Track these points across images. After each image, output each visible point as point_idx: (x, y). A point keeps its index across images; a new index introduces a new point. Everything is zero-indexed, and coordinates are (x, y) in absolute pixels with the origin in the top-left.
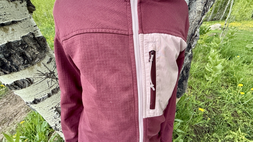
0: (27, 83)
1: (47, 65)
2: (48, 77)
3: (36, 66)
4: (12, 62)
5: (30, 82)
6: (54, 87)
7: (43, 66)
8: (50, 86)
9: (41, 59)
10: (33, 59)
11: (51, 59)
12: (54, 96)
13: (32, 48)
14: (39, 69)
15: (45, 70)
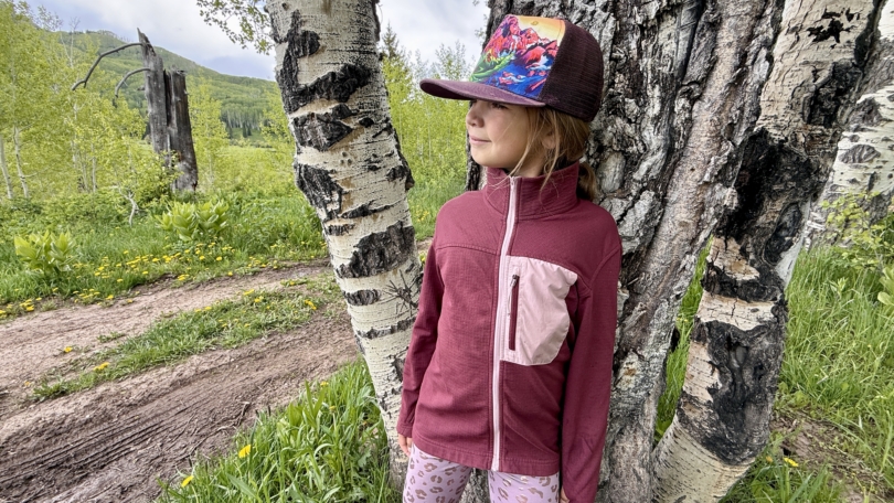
0: (371, 297)
1: (405, 276)
2: (400, 296)
3: (391, 273)
4: (366, 261)
5: (376, 297)
6: (403, 318)
7: (399, 275)
8: (399, 313)
9: (401, 263)
10: (391, 262)
11: (413, 265)
12: (399, 334)
13: (394, 244)
14: (393, 278)
15: (400, 285)
